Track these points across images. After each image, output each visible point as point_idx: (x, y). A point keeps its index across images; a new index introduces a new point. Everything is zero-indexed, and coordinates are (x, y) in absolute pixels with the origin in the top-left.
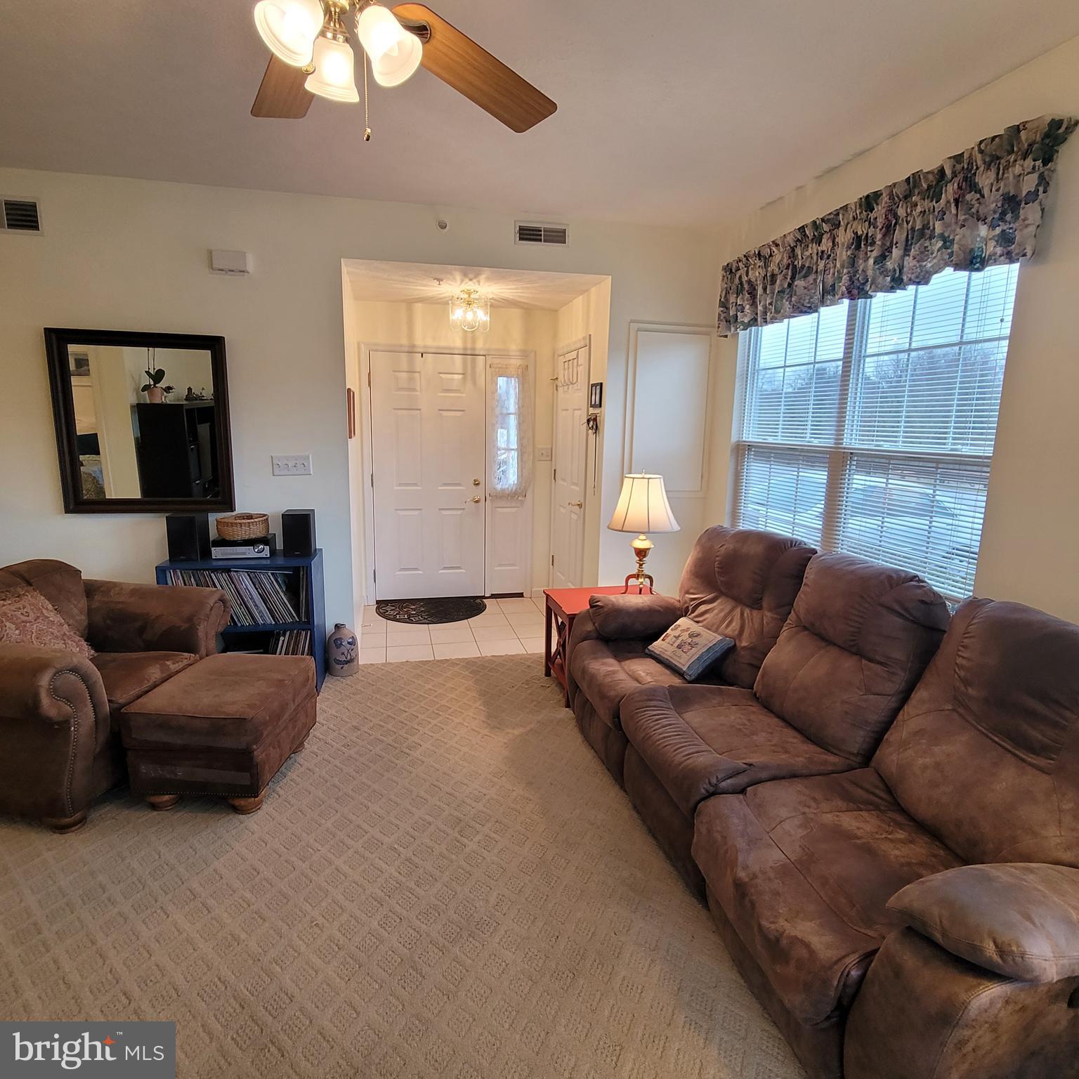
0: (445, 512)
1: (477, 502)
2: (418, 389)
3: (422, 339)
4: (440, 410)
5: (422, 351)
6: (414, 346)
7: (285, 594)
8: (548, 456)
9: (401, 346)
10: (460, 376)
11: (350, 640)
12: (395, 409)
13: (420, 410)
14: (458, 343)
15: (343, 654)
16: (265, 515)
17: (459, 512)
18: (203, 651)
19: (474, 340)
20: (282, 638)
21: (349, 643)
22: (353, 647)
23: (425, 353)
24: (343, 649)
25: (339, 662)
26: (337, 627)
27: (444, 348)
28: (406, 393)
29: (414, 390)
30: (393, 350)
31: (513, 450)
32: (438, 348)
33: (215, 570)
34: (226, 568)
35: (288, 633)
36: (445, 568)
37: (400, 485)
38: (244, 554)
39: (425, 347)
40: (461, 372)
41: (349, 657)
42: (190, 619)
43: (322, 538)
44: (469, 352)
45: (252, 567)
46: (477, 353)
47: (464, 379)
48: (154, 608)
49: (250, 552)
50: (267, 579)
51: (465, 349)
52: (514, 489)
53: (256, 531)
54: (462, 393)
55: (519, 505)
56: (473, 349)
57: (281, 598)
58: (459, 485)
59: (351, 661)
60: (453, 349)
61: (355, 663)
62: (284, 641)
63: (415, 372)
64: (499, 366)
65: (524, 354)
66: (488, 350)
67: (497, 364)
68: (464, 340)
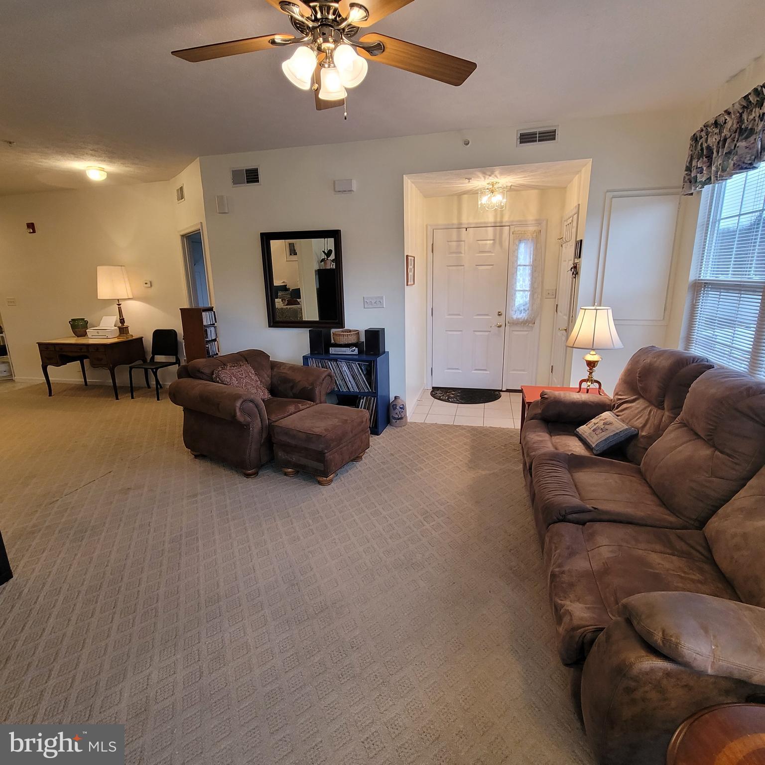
0: (477, 333)
1: (500, 326)
2: (463, 252)
3: (465, 220)
4: (477, 265)
5: (466, 226)
6: (461, 224)
7: (364, 376)
8: (553, 295)
9: (453, 224)
10: (492, 242)
11: (402, 406)
12: (448, 266)
13: (463, 266)
14: (490, 219)
15: (397, 414)
16: (357, 331)
17: (487, 333)
18: (318, 401)
19: (502, 216)
20: (362, 400)
21: (400, 408)
22: (402, 410)
23: (469, 228)
24: (397, 411)
25: (395, 418)
26: (396, 398)
27: (481, 223)
28: (455, 255)
29: (460, 253)
30: (447, 228)
31: (527, 291)
32: (477, 223)
33: (330, 360)
34: (335, 359)
35: (365, 398)
36: (476, 370)
37: (449, 315)
38: (345, 352)
39: (468, 224)
40: (492, 239)
41: (400, 416)
42: (312, 384)
43: (389, 345)
44: (498, 225)
45: (348, 359)
46: (504, 224)
47: (494, 244)
48: (298, 377)
49: (348, 351)
50: (355, 366)
51: (495, 222)
52: (525, 319)
53: (352, 339)
54: (492, 253)
55: (529, 329)
56: (501, 222)
57: (362, 378)
58: (487, 315)
59: (401, 418)
60: (488, 223)
61: (404, 420)
62: (363, 402)
63: (462, 241)
64: (520, 232)
65: (539, 222)
66: (512, 222)
67: (518, 231)
68: (496, 216)
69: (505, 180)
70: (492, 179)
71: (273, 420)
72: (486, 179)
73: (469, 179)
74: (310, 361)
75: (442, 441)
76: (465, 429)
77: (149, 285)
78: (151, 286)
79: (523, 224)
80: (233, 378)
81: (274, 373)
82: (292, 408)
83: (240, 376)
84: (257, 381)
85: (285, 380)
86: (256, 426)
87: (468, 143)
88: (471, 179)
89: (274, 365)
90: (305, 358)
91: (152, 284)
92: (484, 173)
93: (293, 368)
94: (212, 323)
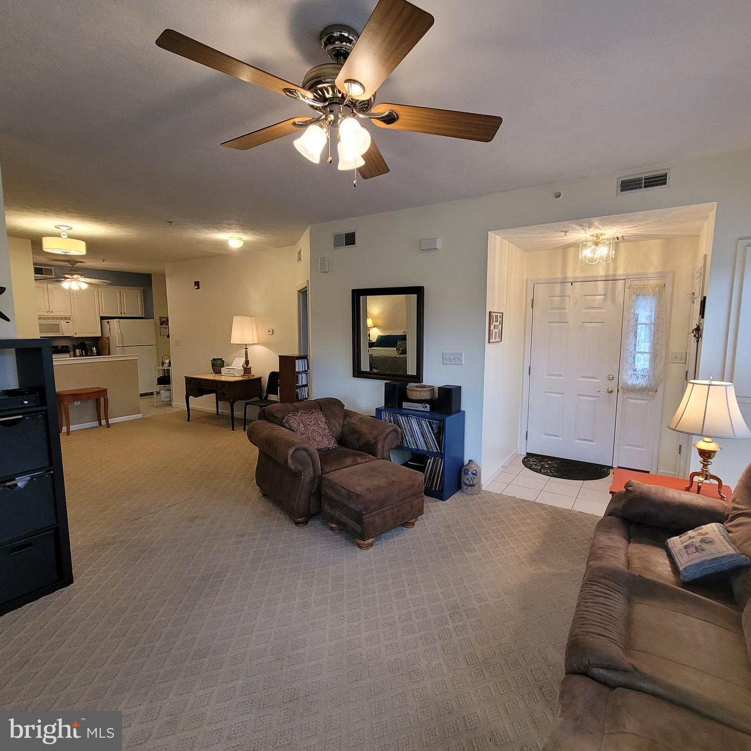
0: (582, 398)
1: (612, 392)
2: (567, 307)
3: (570, 274)
4: (583, 322)
5: (572, 281)
6: (566, 278)
7: (434, 434)
8: (682, 359)
9: (556, 279)
10: (602, 297)
11: (474, 472)
12: (549, 322)
13: (567, 322)
14: (601, 272)
15: (468, 479)
16: (432, 387)
17: (595, 399)
18: (379, 456)
19: (615, 269)
21: (472, 474)
22: (475, 477)
23: (574, 282)
24: (468, 477)
25: (466, 484)
26: (470, 461)
27: (589, 277)
28: (557, 311)
29: (564, 309)
30: (550, 282)
31: (647, 353)
32: (584, 277)
33: (402, 415)
34: (407, 414)
35: (433, 458)
36: (579, 439)
37: (550, 375)
38: (417, 407)
39: (574, 278)
40: (603, 294)
41: (471, 483)
42: (376, 438)
44: (610, 278)
45: (419, 415)
46: (617, 278)
47: (605, 300)
48: (364, 429)
49: (419, 407)
50: (425, 424)
51: (607, 276)
52: (644, 386)
54: (603, 309)
55: (649, 399)
56: (614, 275)
57: (431, 437)
58: (595, 378)
59: (473, 485)
60: (598, 277)
61: (476, 487)
62: (430, 462)
63: (567, 296)
64: (637, 286)
65: (662, 275)
66: (628, 275)
67: (636, 285)
68: (607, 269)
69: (611, 232)
70: (593, 231)
71: (327, 471)
72: (587, 230)
73: (566, 232)
74: (383, 413)
75: (514, 520)
76: (547, 509)
77: (271, 333)
78: (273, 333)
79: (642, 277)
80: (301, 425)
81: (345, 423)
82: (349, 461)
83: (309, 423)
84: (325, 429)
85: (354, 431)
86: (308, 475)
87: (560, 196)
88: (568, 232)
89: (347, 414)
90: (379, 411)
91: (274, 332)
92: (581, 225)
93: (363, 420)
94: (304, 370)
